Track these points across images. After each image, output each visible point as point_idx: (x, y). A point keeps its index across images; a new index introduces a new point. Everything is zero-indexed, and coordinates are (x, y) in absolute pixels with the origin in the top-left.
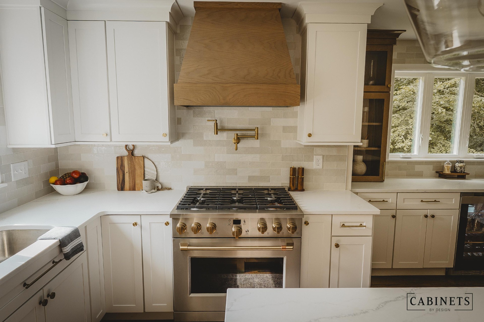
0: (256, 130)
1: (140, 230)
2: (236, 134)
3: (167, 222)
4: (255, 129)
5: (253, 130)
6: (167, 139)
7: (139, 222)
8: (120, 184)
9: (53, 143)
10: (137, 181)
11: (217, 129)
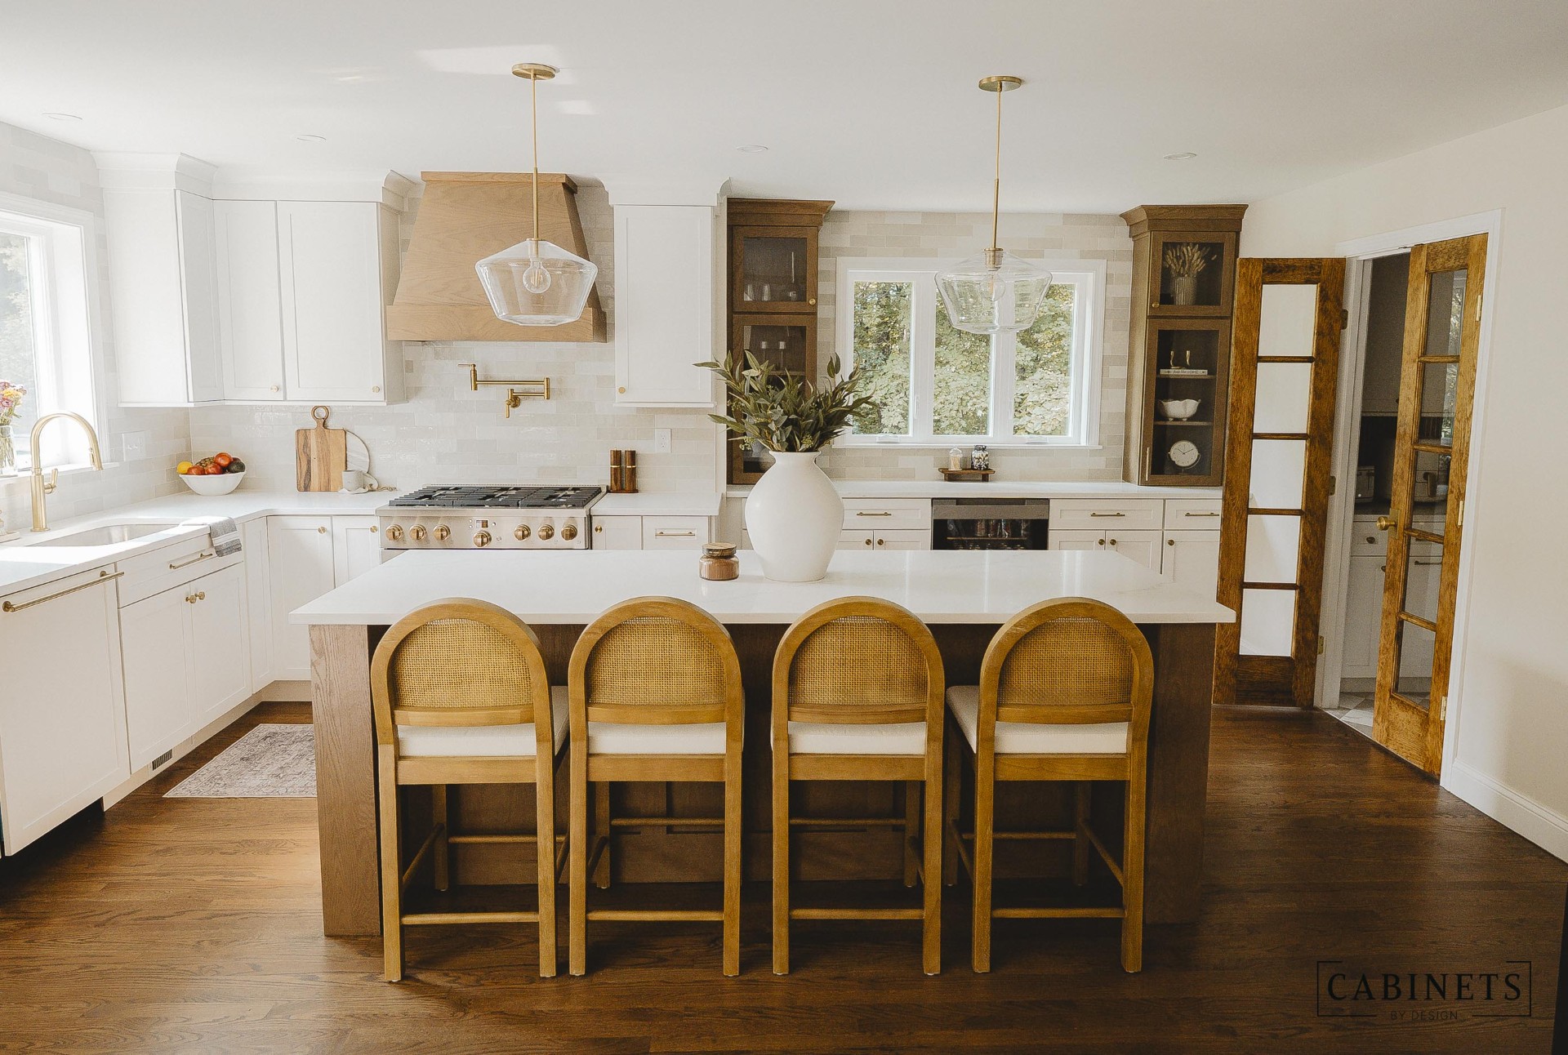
0: (545, 383)
1: (330, 541)
2: (510, 390)
3: (374, 527)
4: (544, 381)
5: (542, 383)
6: (381, 396)
7: (328, 527)
8: (303, 479)
9: (191, 399)
10: (333, 475)
11: (475, 380)
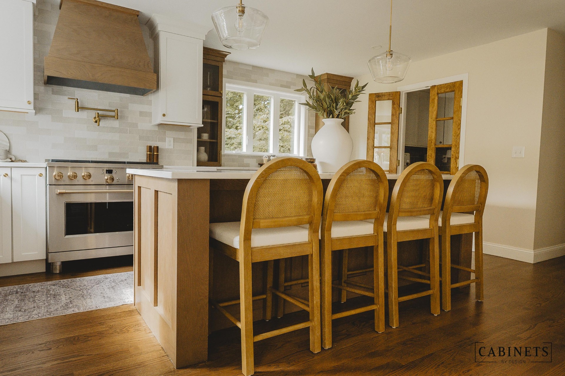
1: (10, 181)
2: (97, 113)
3: (41, 174)
4: (115, 110)
5: (114, 111)
6: (31, 107)
11: (78, 107)
